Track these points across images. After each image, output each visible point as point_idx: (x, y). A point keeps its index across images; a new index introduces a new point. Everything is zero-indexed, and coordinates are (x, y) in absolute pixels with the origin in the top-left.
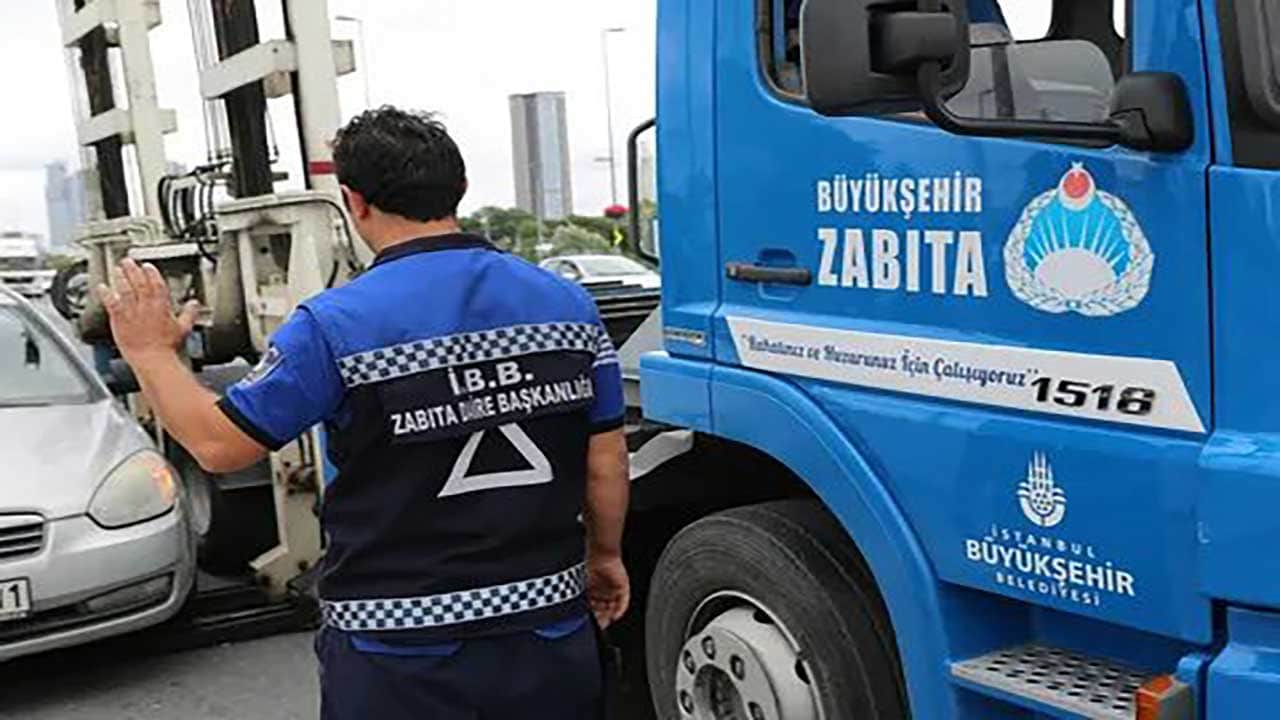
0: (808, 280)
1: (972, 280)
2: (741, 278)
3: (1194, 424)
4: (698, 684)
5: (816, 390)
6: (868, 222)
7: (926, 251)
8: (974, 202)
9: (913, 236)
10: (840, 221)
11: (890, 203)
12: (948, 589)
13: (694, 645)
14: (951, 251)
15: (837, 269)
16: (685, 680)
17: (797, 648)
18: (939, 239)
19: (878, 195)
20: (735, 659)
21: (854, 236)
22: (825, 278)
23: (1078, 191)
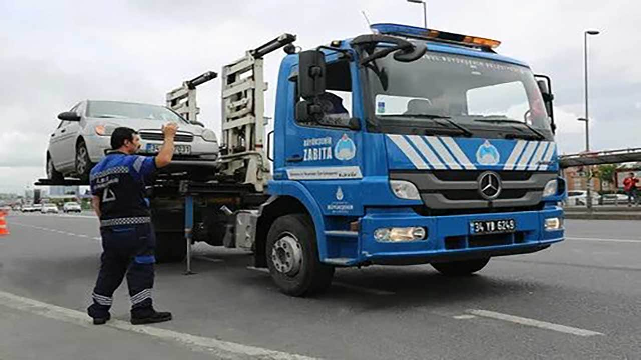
0: (302, 160)
1: (330, 157)
2: (290, 161)
3: (361, 177)
4: (277, 253)
5: (303, 182)
6: (312, 147)
7: (322, 151)
8: (330, 142)
9: (320, 149)
10: (308, 148)
11: (316, 144)
12: (326, 217)
13: (276, 245)
14: (326, 151)
15: (307, 157)
16: (274, 253)
17: (297, 240)
18: (324, 149)
19: (315, 142)
20: (284, 245)
21: (310, 150)
22: (305, 159)
23: (345, 139)
